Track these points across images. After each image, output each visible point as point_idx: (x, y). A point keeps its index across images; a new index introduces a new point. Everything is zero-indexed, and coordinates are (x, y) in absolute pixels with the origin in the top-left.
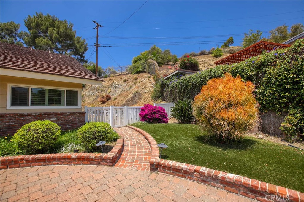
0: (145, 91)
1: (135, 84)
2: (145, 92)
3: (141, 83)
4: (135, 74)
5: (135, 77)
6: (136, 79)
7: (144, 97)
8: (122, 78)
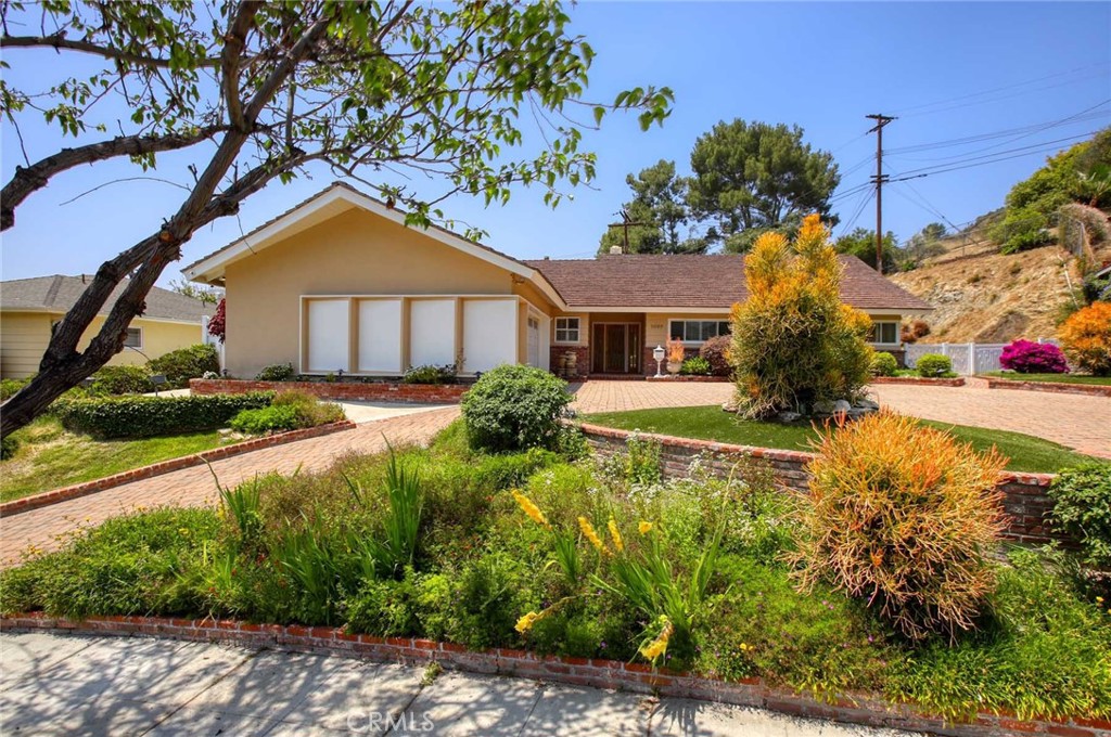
0: (1039, 309)
1: (1009, 286)
2: (1040, 312)
3: (1029, 284)
4: (1013, 252)
5: (1011, 263)
6: (1016, 271)
7: (1032, 326)
8: (964, 272)
